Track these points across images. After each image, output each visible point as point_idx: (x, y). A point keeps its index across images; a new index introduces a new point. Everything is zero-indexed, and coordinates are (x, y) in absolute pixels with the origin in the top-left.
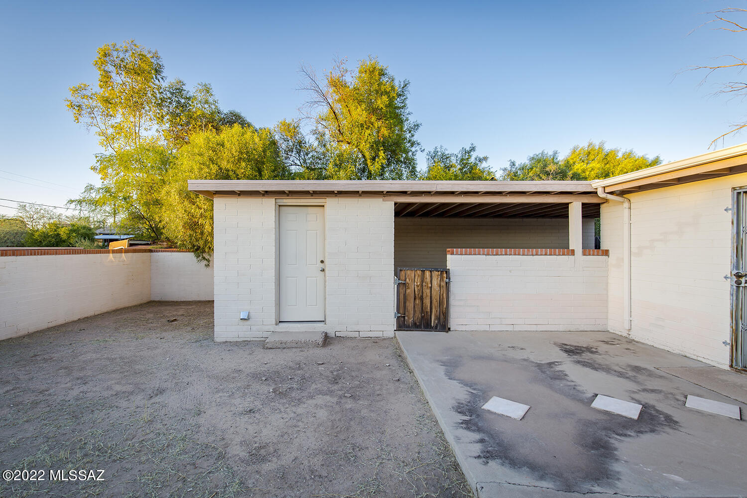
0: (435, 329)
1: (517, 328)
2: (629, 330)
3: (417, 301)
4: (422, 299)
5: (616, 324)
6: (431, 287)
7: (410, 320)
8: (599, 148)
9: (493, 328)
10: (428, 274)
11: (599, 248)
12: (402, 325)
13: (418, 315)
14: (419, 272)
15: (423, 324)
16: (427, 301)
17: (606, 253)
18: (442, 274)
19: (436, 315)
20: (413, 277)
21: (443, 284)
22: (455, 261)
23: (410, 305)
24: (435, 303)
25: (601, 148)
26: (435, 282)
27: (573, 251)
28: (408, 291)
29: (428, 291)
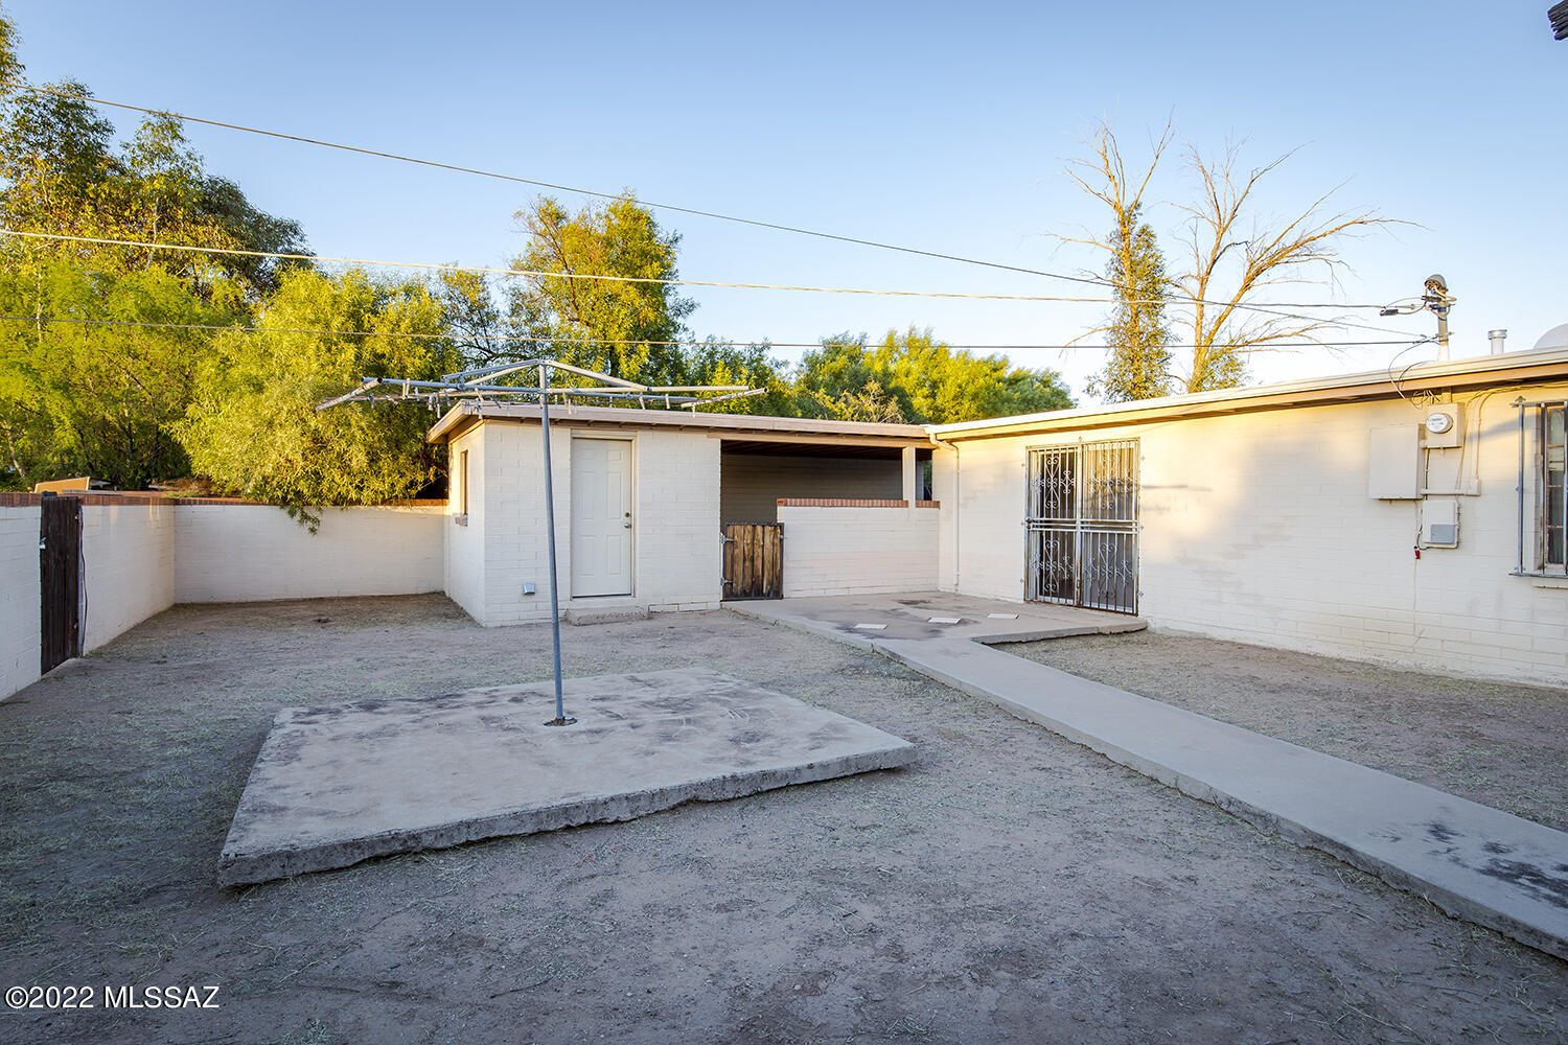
0: (768, 596)
1: (853, 592)
2: (957, 585)
3: (747, 564)
4: (752, 560)
5: (945, 584)
6: (763, 546)
7: (737, 587)
8: (925, 338)
9: (829, 593)
10: (759, 528)
11: (930, 499)
12: (730, 594)
13: (748, 580)
14: (750, 527)
15: (754, 592)
16: (759, 563)
17: (937, 505)
18: (775, 529)
19: (768, 579)
20: (741, 533)
21: (777, 541)
22: (785, 513)
23: (739, 569)
24: (768, 565)
25: (928, 339)
26: (768, 540)
27: (907, 502)
28: (737, 551)
29: (760, 550)
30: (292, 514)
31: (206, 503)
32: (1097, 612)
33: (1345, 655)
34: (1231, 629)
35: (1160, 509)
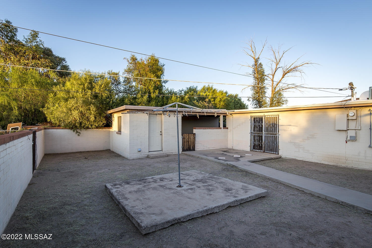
0: (192, 150)
1: (210, 149)
2: (233, 147)
3: (187, 143)
4: (189, 142)
5: (230, 146)
6: (191, 139)
7: (185, 148)
9: (205, 149)
10: (190, 135)
11: (225, 127)
12: (183, 150)
13: (188, 146)
14: (188, 134)
15: (189, 149)
16: (190, 143)
17: (227, 128)
18: (193, 135)
19: (192, 147)
20: (186, 136)
21: (194, 137)
22: (195, 131)
23: (185, 144)
24: (192, 143)
25: (212, 88)
26: (192, 137)
27: (221, 128)
28: (185, 140)
29: (190, 140)
30: (74, 131)
31: (52, 129)
32: (269, 154)
33: (329, 164)
34: (302, 158)
35: (284, 130)
